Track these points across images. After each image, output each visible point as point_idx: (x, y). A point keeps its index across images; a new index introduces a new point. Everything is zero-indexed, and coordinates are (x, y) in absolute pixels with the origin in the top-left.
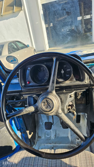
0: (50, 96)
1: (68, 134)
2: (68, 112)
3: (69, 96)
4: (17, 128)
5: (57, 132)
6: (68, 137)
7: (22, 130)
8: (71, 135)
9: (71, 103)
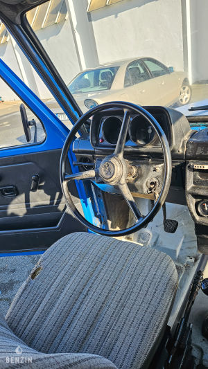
0: (113, 160)
1: (177, 246)
2: (149, 192)
3: (152, 169)
4: (95, 212)
5: (160, 239)
6: (175, 251)
7: (102, 217)
8: (181, 249)
9: (154, 180)
